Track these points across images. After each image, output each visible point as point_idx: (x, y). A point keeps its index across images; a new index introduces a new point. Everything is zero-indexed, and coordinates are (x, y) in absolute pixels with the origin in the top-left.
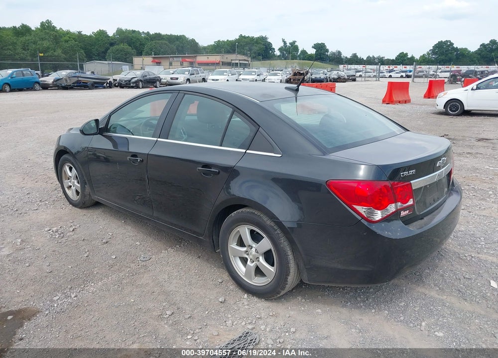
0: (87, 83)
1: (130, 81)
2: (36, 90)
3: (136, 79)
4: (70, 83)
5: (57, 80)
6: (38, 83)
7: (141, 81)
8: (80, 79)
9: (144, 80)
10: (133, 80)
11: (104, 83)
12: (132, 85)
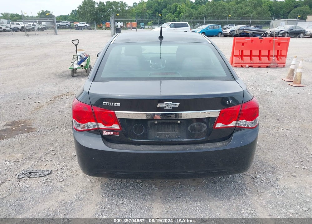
0: (249, 33)
1: (279, 33)
2: (219, 37)
3: (284, 31)
4: (238, 33)
5: (231, 31)
6: (221, 33)
7: (287, 33)
8: (244, 31)
9: (290, 32)
10: (282, 32)
11: (262, 34)
12: (279, 35)
